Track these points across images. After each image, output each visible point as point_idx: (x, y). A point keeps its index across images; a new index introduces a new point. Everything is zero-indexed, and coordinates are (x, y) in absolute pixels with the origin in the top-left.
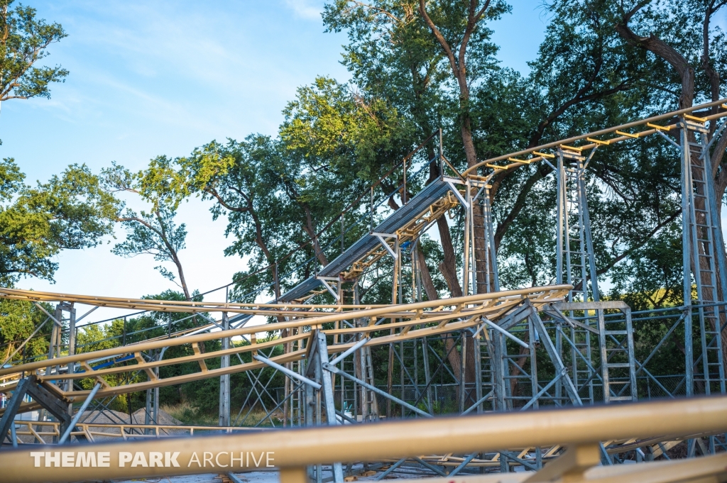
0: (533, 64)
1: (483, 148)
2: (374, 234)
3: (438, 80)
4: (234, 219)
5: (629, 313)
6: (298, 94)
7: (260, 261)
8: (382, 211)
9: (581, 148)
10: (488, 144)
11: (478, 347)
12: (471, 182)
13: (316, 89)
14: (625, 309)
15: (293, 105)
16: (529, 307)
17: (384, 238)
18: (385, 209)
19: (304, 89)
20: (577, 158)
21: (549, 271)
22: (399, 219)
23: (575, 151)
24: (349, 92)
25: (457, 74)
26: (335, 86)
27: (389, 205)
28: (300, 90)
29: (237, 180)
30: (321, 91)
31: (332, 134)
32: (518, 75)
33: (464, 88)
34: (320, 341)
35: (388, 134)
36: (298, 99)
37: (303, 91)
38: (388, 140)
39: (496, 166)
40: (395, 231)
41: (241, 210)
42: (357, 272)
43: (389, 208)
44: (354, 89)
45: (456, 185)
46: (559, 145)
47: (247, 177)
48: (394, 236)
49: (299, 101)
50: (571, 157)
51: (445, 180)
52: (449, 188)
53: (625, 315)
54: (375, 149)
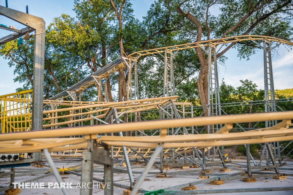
0: (145, 18)
1: (126, 47)
2: (92, 76)
3: (107, 20)
4: (18, 67)
5: (192, 106)
6: (54, 20)
7: (28, 85)
8: (85, 68)
9: (172, 50)
10: (128, 46)
11: (136, 117)
12: (131, 59)
13: (61, 18)
14: (191, 105)
15: (52, 24)
16: (172, 102)
17: (95, 77)
18: (86, 67)
19: (57, 18)
20: (171, 53)
21: (145, 93)
22: (102, 71)
23: (170, 51)
24: (75, 21)
25: (119, 19)
26: (69, 18)
27: (87, 65)
28: (55, 19)
29: (20, 52)
30: (64, 20)
31: (68, 37)
32: (139, 21)
33: (120, 24)
34: (115, 111)
35: (91, 39)
36: (53, 22)
37: (56, 19)
38: (91, 41)
39: (140, 54)
40: (99, 75)
41: (21, 64)
42: (82, 90)
43: (87, 67)
44: (77, 20)
45: (126, 60)
46: (165, 48)
47: (24, 50)
48: (99, 77)
49: (54, 23)
50: (169, 53)
51: (123, 58)
52: (123, 61)
53: (191, 107)
54: (85, 44)
